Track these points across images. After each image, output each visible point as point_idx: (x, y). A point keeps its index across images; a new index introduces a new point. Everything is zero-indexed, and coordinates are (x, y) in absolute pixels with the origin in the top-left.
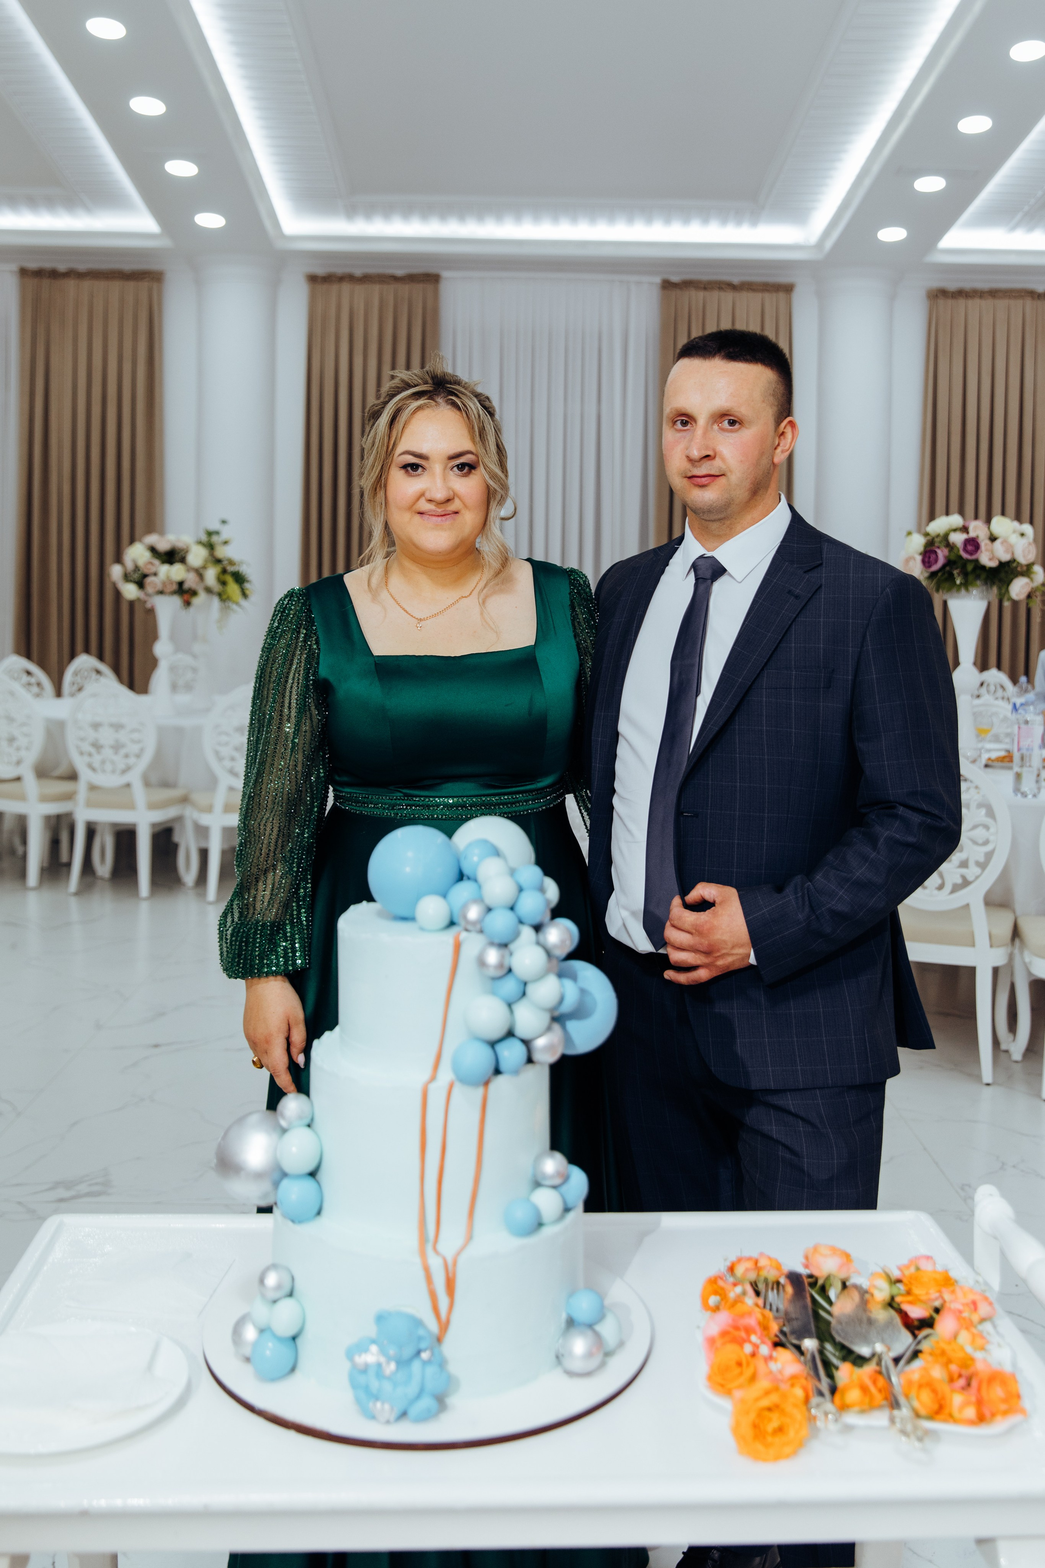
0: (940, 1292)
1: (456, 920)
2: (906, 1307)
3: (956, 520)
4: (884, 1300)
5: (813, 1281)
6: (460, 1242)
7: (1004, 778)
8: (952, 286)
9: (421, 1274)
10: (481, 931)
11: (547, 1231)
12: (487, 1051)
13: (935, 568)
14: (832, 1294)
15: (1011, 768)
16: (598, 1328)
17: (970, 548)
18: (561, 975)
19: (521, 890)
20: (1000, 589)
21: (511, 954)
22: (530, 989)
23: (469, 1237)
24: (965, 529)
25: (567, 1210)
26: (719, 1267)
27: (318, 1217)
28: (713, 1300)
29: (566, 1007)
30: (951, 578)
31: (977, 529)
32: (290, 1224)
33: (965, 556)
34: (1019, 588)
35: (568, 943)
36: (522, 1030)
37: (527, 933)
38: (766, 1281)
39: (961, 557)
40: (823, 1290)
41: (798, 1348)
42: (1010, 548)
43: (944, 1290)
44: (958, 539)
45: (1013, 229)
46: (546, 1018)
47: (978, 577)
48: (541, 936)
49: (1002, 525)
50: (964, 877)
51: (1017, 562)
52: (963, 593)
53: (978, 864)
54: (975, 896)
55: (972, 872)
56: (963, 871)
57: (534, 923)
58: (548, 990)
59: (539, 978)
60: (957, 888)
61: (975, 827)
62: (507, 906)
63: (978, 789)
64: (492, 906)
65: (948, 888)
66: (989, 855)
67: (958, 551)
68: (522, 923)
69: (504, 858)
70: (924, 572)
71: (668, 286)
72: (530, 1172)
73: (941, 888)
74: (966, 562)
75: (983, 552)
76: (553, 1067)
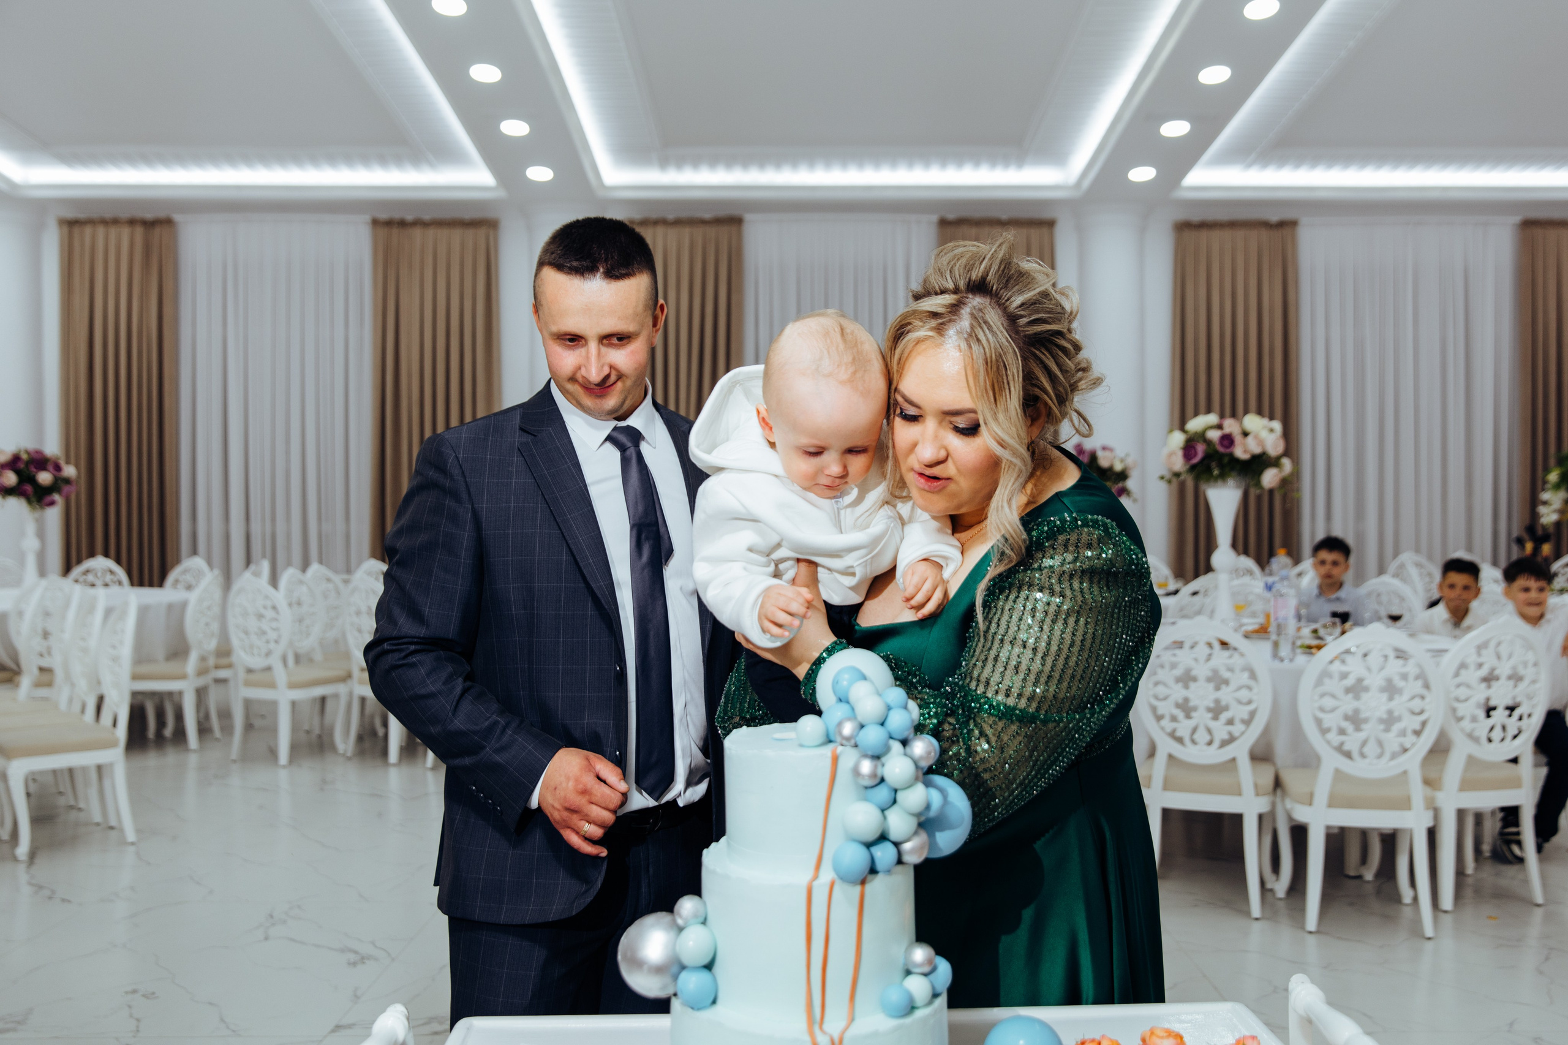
1: (832, 738)
3: (1212, 418)
6: (843, 1024)
7: (1264, 648)
8: (1196, 218)
10: (856, 746)
11: (919, 1014)
12: (863, 850)
13: (1195, 460)
15: (1269, 639)
17: (1226, 442)
18: (928, 784)
19: (889, 708)
20: (1251, 479)
21: (883, 765)
22: (900, 796)
23: (852, 1019)
24: (1219, 427)
25: (935, 995)
27: (714, 1005)
29: (933, 813)
30: (1209, 470)
31: (1231, 426)
32: (691, 1010)
33: (1221, 449)
34: (1270, 478)
36: (894, 835)
37: (896, 746)
39: (1216, 452)
42: (1261, 442)
44: (1214, 435)
45: (1248, 167)
46: (912, 823)
47: (1232, 469)
48: (908, 749)
49: (1252, 422)
50: (1230, 733)
51: (1267, 455)
52: (1220, 483)
53: (1243, 721)
54: (1240, 751)
55: (1238, 728)
56: (1230, 728)
57: (901, 737)
58: (916, 796)
59: (909, 786)
60: (1224, 743)
61: (1240, 688)
62: (878, 724)
63: (1242, 655)
64: (864, 722)
65: (1216, 743)
66: (1253, 714)
67: (1214, 446)
68: (891, 738)
69: (872, 682)
70: (1185, 465)
71: (944, 223)
72: (901, 961)
73: (1210, 743)
74: (1222, 455)
75: (1236, 446)
76: (919, 869)
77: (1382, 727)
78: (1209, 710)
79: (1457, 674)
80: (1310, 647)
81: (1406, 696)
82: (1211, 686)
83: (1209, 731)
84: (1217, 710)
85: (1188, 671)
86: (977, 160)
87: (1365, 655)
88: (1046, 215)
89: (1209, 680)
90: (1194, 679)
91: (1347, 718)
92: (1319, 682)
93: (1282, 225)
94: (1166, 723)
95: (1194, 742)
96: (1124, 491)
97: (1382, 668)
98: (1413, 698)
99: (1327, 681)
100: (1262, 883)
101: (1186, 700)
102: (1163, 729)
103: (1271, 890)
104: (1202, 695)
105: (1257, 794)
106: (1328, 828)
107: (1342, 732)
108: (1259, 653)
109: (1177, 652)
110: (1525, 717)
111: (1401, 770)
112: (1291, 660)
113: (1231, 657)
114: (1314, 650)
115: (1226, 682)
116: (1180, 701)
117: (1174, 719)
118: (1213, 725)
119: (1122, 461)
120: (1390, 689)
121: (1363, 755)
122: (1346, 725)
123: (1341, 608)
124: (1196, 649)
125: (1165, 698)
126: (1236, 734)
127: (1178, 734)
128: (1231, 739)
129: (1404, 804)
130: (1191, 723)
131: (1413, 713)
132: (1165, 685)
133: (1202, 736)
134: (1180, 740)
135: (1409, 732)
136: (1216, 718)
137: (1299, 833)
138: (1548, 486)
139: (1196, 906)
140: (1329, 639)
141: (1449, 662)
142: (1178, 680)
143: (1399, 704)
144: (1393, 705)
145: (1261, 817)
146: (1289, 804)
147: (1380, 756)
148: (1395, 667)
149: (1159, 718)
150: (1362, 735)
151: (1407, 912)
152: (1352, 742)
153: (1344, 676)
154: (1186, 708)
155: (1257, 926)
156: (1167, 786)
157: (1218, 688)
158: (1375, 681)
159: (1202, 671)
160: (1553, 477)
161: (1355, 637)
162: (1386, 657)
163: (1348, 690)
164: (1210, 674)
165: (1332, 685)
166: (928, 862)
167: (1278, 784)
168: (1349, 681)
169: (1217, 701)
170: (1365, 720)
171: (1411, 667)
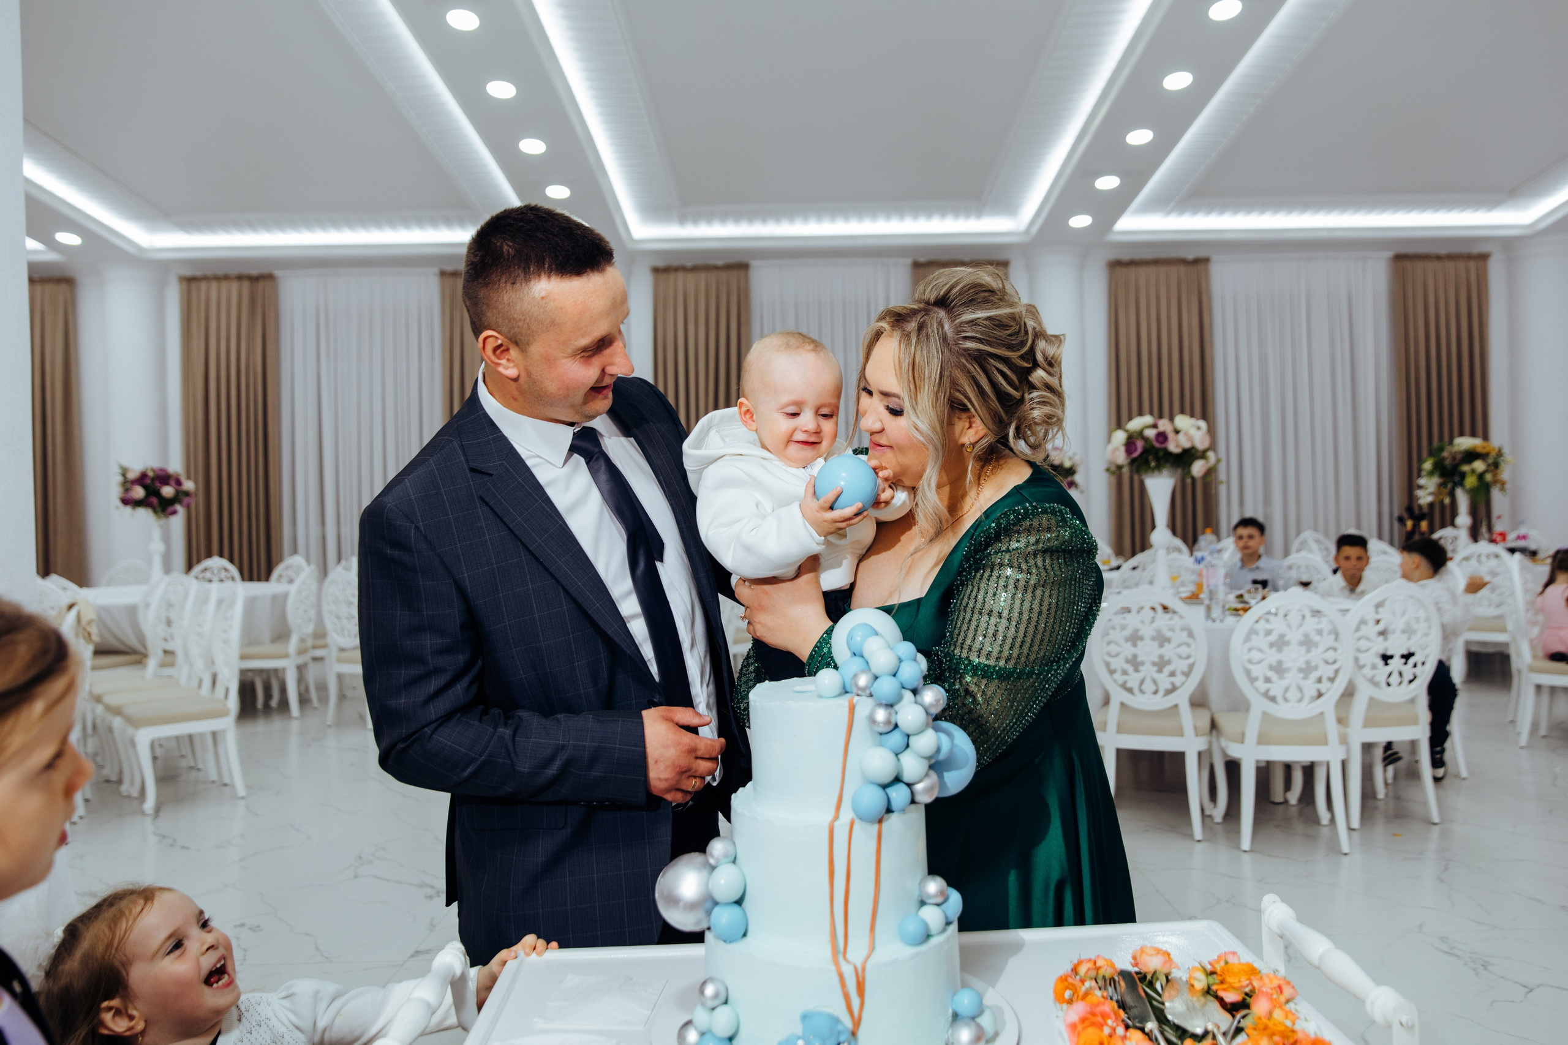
0: (1250, 979)
1: (848, 689)
2: (1221, 994)
3: (1148, 419)
4: (1203, 989)
5: (1143, 977)
6: (865, 953)
7: (1199, 612)
8: (1126, 257)
9: (836, 979)
10: (871, 695)
11: (934, 941)
12: (879, 792)
13: (1136, 454)
14: (1158, 986)
15: (1202, 604)
16: (978, 1020)
17: (1161, 439)
18: (937, 730)
19: (900, 660)
20: (1183, 469)
21: (897, 713)
22: (912, 740)
23: (872, 948)
24: (1155, 426)
25: (948, 923)
26: (1066, 968)
27: (745, 938)
28: (1067, 994)
29: (942, 756)
30: (1147, 463)
31: (1164, 425)
32: (723, 943)
33: (1157, 445)
34: (1198, 468)
35: (941, 702)
36: (907, 777)
37: (908, 695)
38: (1104, 977)
39: (1153, 447)
40: (1151, 985)
41: (1142, 1030)
42: (1190, 438)
43: (1252, 977)
44: (1151, 433)
45: (1169, 213)
46: (925, 764)
47: (1167, 461)
48: (918, 697)
49: (1183, 421)
50: (1173, 684)
51: (1196, 449)
52: (1156, 473)
53: (1183, 673)
54: (1182, 698)
55: (1178, 679)
56: (1172, 679)
57: (912, 687)
58: (927, 741)
59: (920, 732)
60: (1168, 692)
62: (890, 675)
63: (1181, 617)
64: (877, 674)
65: (1161, 692)
66: (1191, 667)
67: (1151, 442)
68: (903, 688)
69: (882, 637)
70: (1127, 458)
71: (916, 265)
72: (916, 893)
73: (1156, 692)
74: (1157, 450)
75: (1170, 442)
76: (929, 808)
77: (1302, 675)
78: (1154, 664)
79: (1358, 630)
80: (1236, 610)
81: (1321, 649)
82: (1155, 644)
83: (1155, 682)
84: (1161, 664)
85: (1136, 631)
86: (943, 212)
87: (1286, 616)
88: (1002, 257)
89: (1153, 639)
90: (1141, 638)
91: (1271, 668)
92: (1247, 639)
93: (1197, 261)
94: (1118, 676)
95: (1142, 692)
96: (1072, 484)
97: (1300, 626)
98: (1327, 650)
99: (1254, 637)
100: (1203, 810)
101: (1135, 656)
102: (1115, 681)
103: (1210, 816)
104: (1148, 651)
105: (1197, 735)
106: (1258, 762)
107: (1268, 680)
108: (1195, 615)
109: (1127, 615)
110: (1419, 665)
111: (1318, 711)
112: (1222, 621)
113: (1171, 619)
114: (1241, 612)
115: (1169, 640)
116: (1130, 657)
117: (1125, 673)
118: (1157, 676)
119: (1070, 459)
120: (1308, 643)
121: (1286, 700)
122: (1271, 674)
123: (1260, 577)
124: (1143, 613)
125: (1117, 655)
126: (1178, 684)
127: (1129, 685)
128: (1174, 689)
129: (1323, 741)
130: (1139, 676)
131: (1327, 662)
132: (1117, 644)
133: (1149, 687)
134: (1130, 690)
135: (1324, 679)
136: (1160, 671)
137: (1233, 768)
138: (1423, 473)
139: (1147, 831)
140: (1253, 602)
141: (1352, 619)
142: (1127, 640)
143: (1316, 656)
144: (1310, 656)
145: (1200, 754)
146: (1224, 743)
147: (1300, 700)
148: (1311, 624)
149: (1112, 672)
150: (1285, 683)
151: (1325, 832)
152: (1276, 690)
153: (1268, 633)
154: (1135, 663)
155: (1199, 846)
156: (1121, 729)
157: (1161, 646)
158: (1294, 636)
159: (1147, 631)
160: (1428, 465)
161: (1275, 600)
162: (1304, 617)
163: (1272, 645)
164: (1154, 634)
165: (1259, 641)
166: (938, 800)
167: (1213, 725)
168: (1273, 638)
169: (1161, 657)
170: (1288, 670)
171: (1325, 625)
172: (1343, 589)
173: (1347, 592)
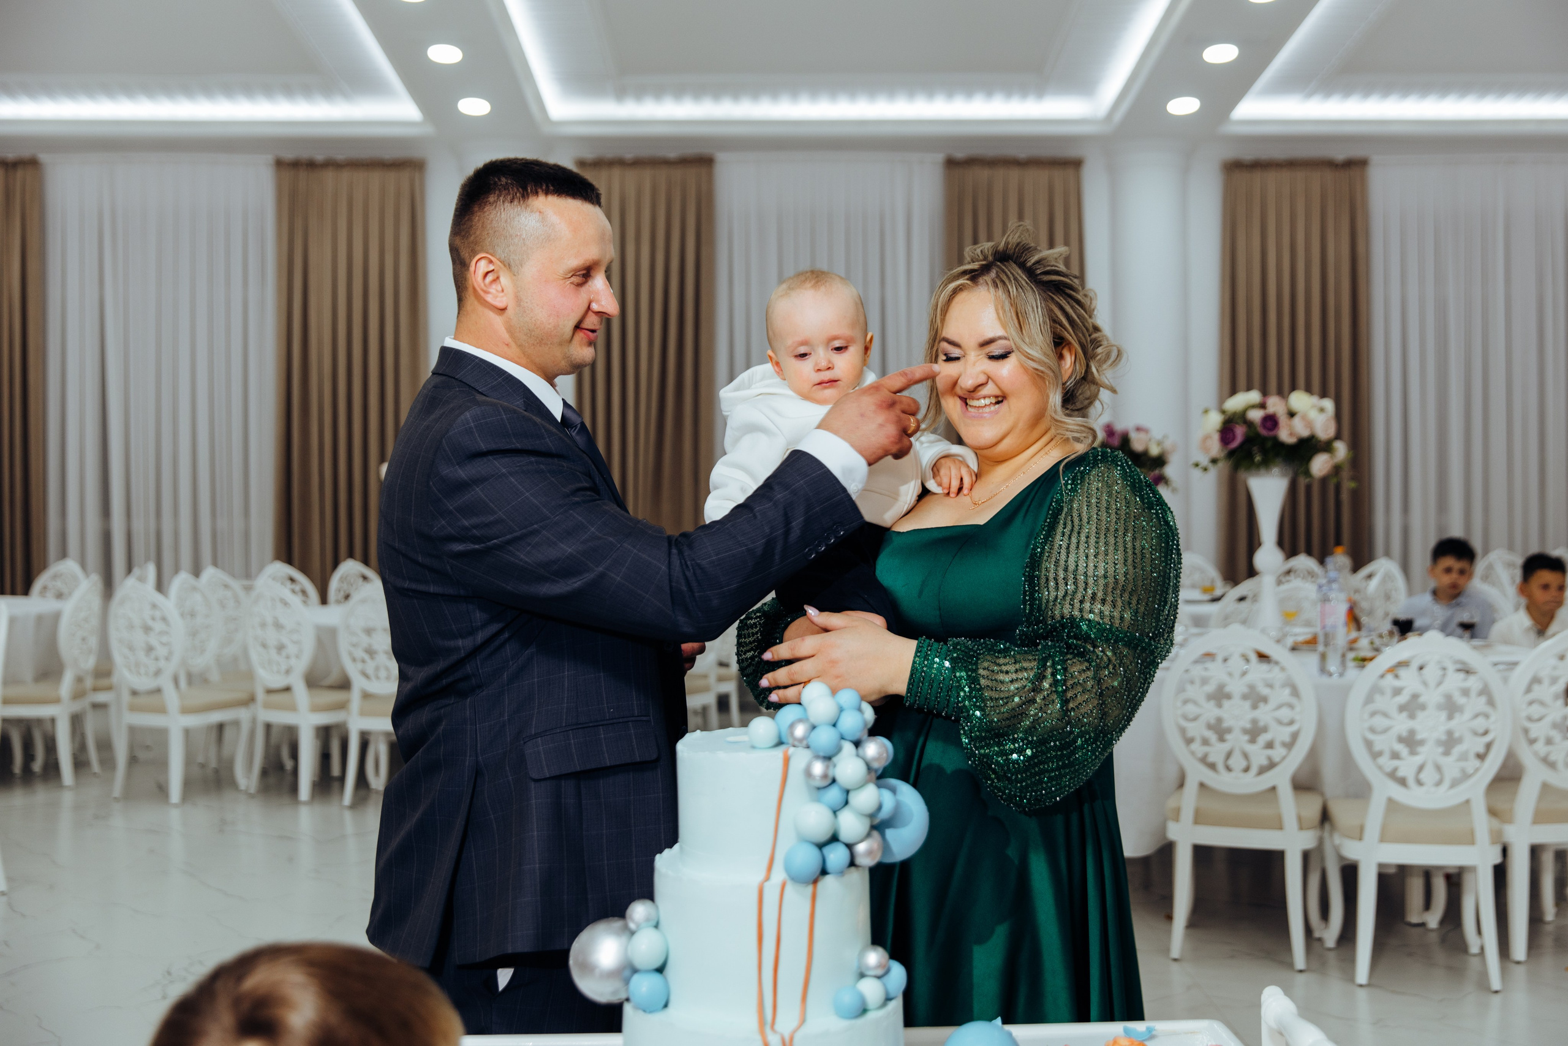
3: (1254, 396)
7: (1311, 660)
15: (1316, 650)
17: (1269, 424)
20: (1299, 466)
24: (1262, 406)
30: (1250, 456)
31: (1275, 405)
33: (1263, 432)
34: (1320, 465)
39: (1258, 435)
42: (1309, 423)
44: (1256, 415)
47: (1277, 455)
49: (1299, 400)
50: (1269, 758)
51: (1317, 438)
52: (1263, 471)
53: (1284, 745)
54: (1281, 778)
55: (1278, 753)
56: (1269, 752)
61: (1279, 707)
63: (1284, 669)
65: (1254, 770)
66: (1295, 736)
67: (1255, 428)
70: (1222, 450)
73: (1246, 770)
74: (1265, 439)
75: (1281, 428)
77: (1441, 750)
78: (1245, 731)
79: (1529, 690)
80: (1360, 659)
81: (1467, 715)
82: (1247, 704)
83: (1246, 756)
84: (1254, 732)
85: (1221, 688)
87: (1421, 668)
89: (1245, 697)
90: (1228, 695)
91: (1401, 740)
92: (1369, 700)
94: (1195, 745)
95: (1229, 769)
97: (1439, 684)
98: (1476, 716)
99: (1377, 697)
100: (1308, 931)
101: (1219, 720)
104: (1237, 715)
105: (1301, 828)
109: (1209, 664)
111: (1461, 802)
112: (1341, 675)
113: (1271, 672)
115: (1265, 700)
116: (1213, 721)
117: (1205, 743)
118: (1250, 748)
120: (1449, 707)
121: (1420, 784)
122: (1400, 748)
123: (1405, 615)
124: (1230, 663)
125: (1194, 718)
126: (1277, 759)
127: (1210, 760)
128: (1272, 765)
129: (1469, 838)
130: (1225, 747)
131: (1476, 734)
132: (1194, 702)
133: (1237, 763)
134: (1212, 766)
135: (1471, 756)
136: (1253, 741)
139: (1233, 957)
141: (1519, 676)
142: (1206, 697)
143: (1461, 724)
144: (1453, 724)
145: (1305, 854)
146: (1337, 840)
147: (1438, 784)
148: (1454, 682)
150: (1418, 760)
152: (1406, 769)
153: (1397, 692)
154: (1220, 731)
155: (1299, 978)
156: (1199, 818)
157: (1255, 707)
158: (1432, 697)
159: (1236, 688)
161: (1414, 646)
162: (1444, 669)
163: (1402, 708)
164: (1246, 690)
165: (1384, 703)
167: (1325, 817)
168: (1403, 699)
169: (1254, 722)
170: (1421, 743)
171: (1473, 683)
172: (1528, 630)
173: (1532, 635)
